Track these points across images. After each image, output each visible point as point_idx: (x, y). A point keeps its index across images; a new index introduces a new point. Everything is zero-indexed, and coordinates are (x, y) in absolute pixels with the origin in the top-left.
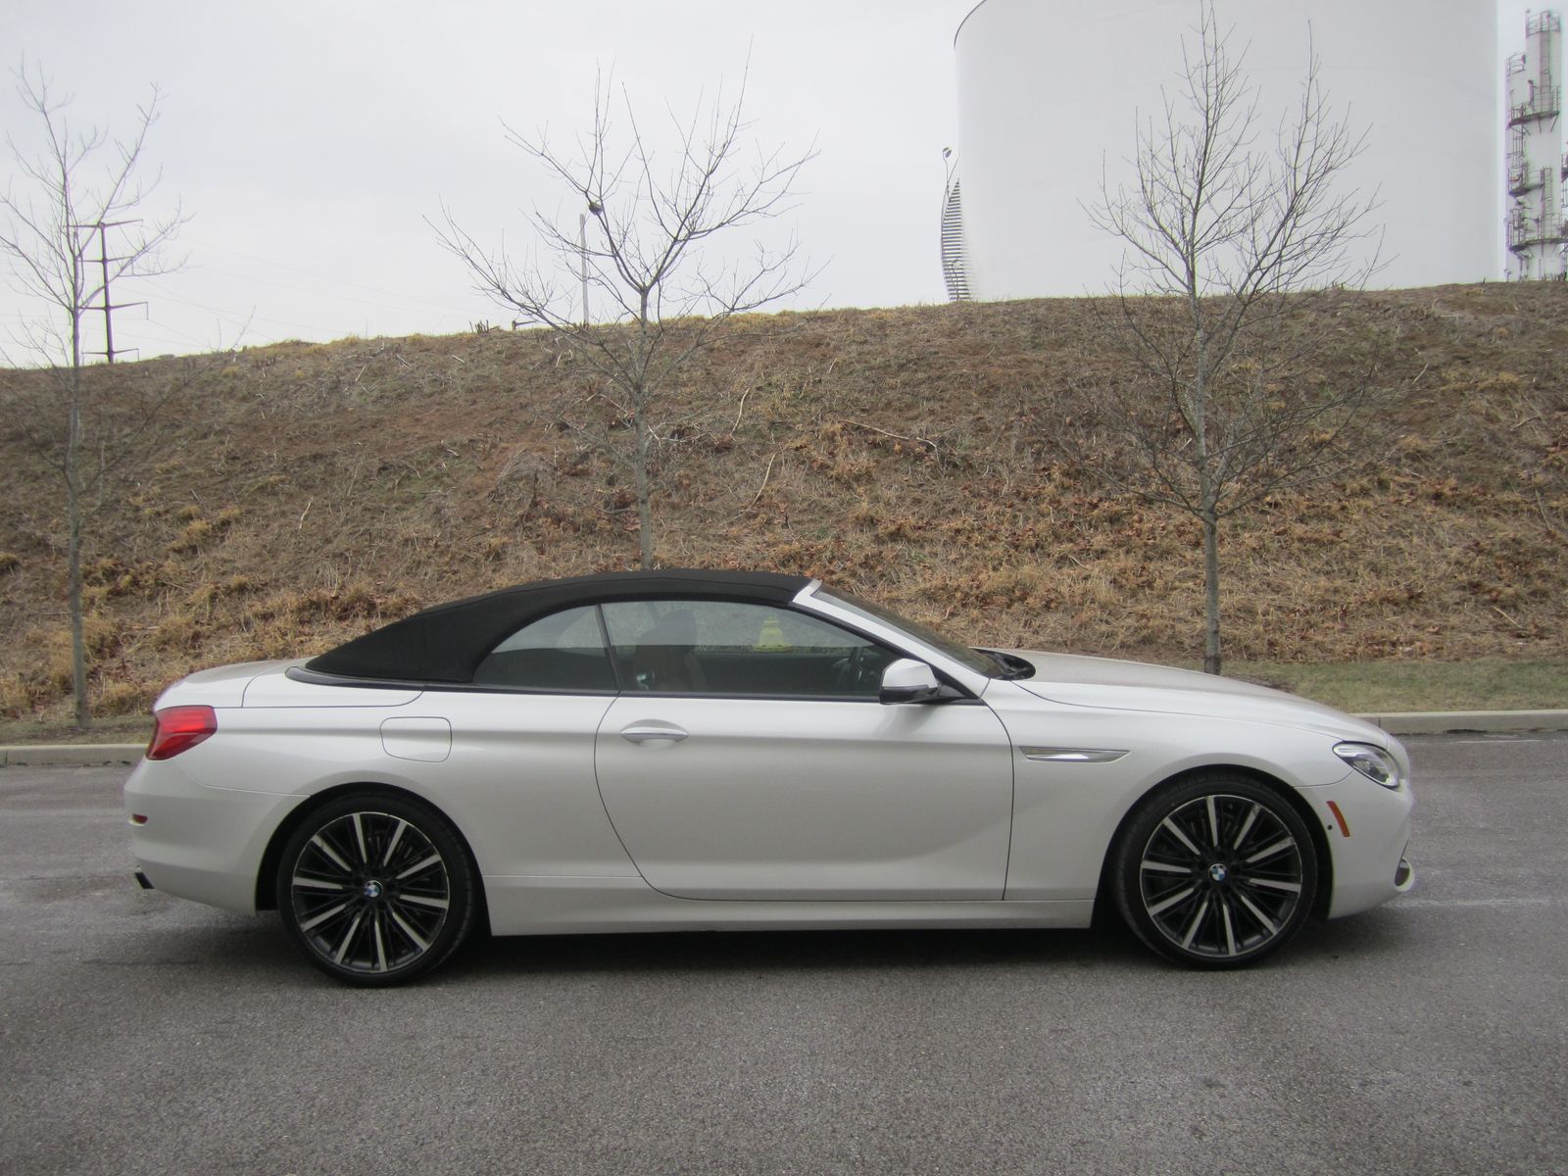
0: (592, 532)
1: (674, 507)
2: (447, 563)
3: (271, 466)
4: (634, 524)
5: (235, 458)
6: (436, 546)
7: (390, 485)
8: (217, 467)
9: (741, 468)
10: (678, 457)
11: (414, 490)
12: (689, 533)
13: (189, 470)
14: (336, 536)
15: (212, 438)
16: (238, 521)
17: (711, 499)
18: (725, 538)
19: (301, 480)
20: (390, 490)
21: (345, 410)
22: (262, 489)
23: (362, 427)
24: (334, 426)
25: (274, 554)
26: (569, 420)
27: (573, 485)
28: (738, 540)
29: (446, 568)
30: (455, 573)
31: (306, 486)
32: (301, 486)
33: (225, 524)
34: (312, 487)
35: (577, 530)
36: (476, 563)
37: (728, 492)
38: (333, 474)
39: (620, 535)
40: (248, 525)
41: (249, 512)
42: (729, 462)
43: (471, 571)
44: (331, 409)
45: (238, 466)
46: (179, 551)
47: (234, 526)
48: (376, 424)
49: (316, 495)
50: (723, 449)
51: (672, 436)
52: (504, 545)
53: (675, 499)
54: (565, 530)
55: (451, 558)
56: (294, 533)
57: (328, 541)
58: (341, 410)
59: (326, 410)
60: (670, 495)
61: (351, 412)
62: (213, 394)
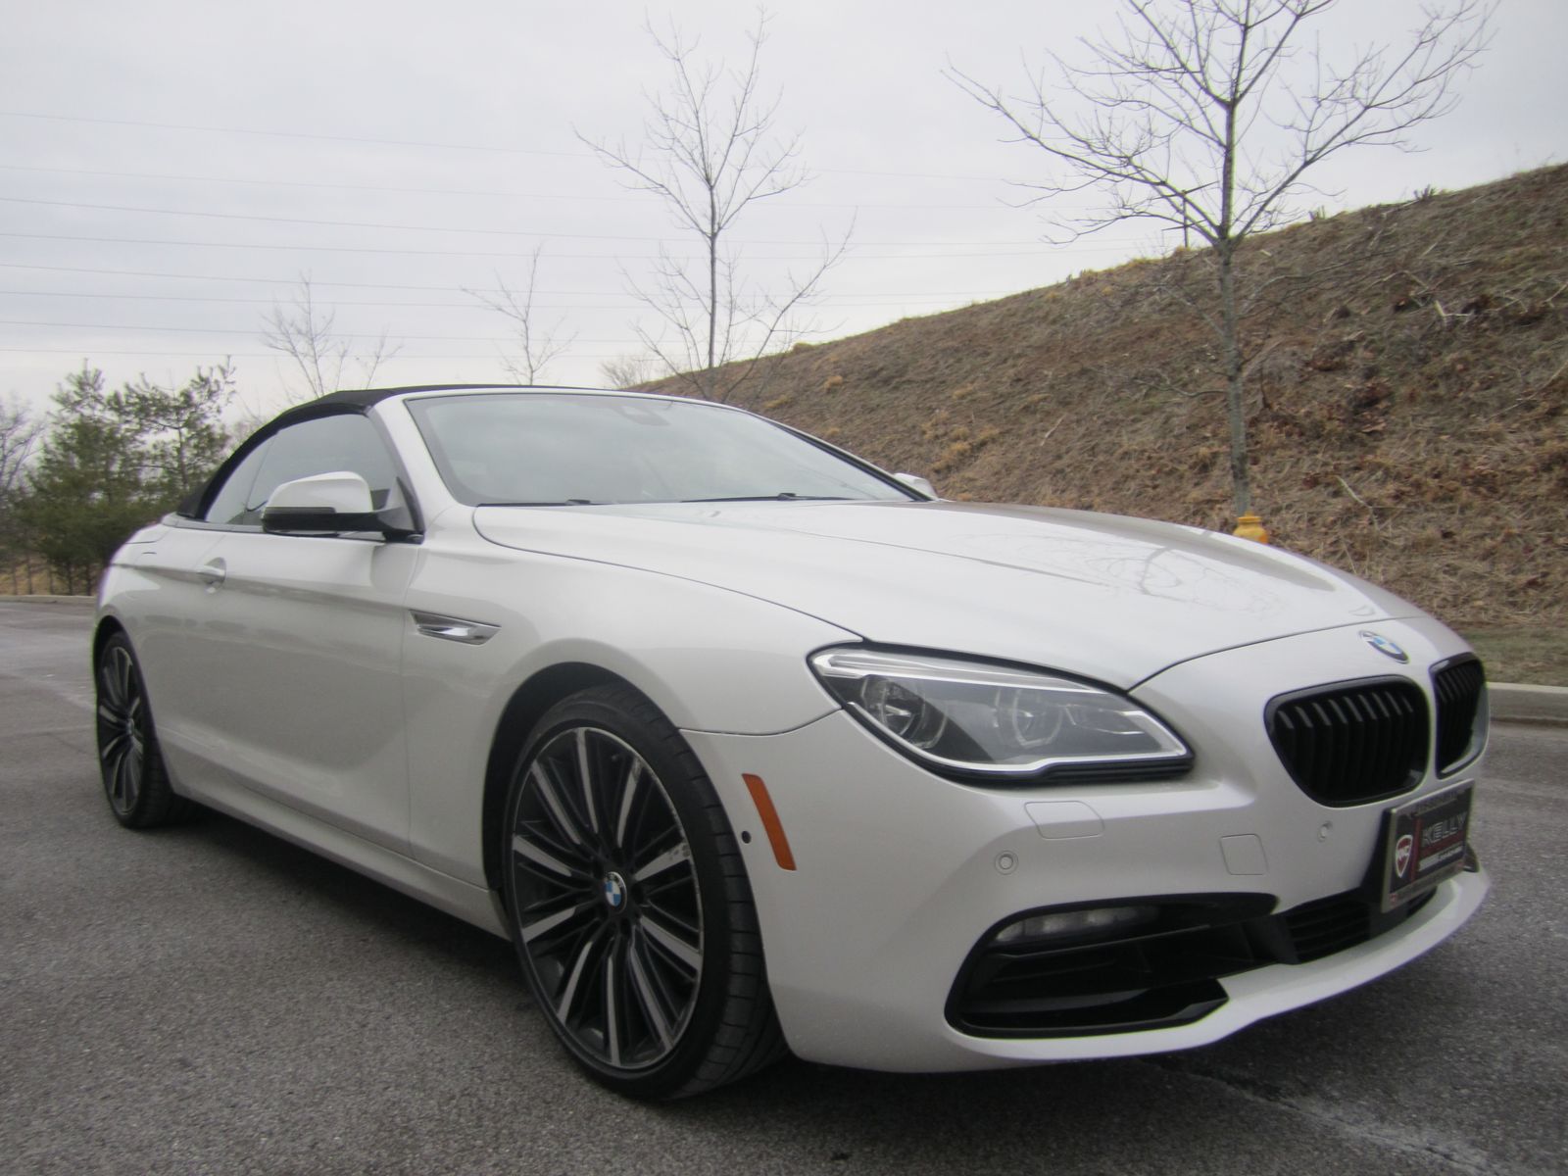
0: (1318, 437)
1: (1436, 400)
2: (1153, 478)
3: (1043, 385)
4: (1375, 423)
5: (1019, 380)
6: (1149, 458)
7: (1137, 396)
8: (1002, 389)
9: (1546, 343)
10: (1463, 335)
11: (1154, 400)
12: (1439, 431)
13: (980, 394)
14: (1067, 452)
15: (1010, 362)
16: (994, 440)
17: (1488, 388)
18: (1484, 436)
19: (1062, 396)
20: (1136, 401)
21: (1131, 322)
22: (1026, 408)
23: (1139, 338)
24: (1114, 340)
25: (1009, 470)
26: (1353, 306)
27: (1321, 383)
28: (1498, 438)
29: (1148, 483)
30: (1155, 487)
31: (1065, 403)
32: (1060, 403)
33: (983, 444)
34: (1068, 403)
35: (1301, 434)
36: (1181, 477)
37: (1515, 377)
38: (1091, 390)
39: (1352, 438)
40: (1002, 444)
41: (1008, 432)
42: (1532, 337)
43: (1173, 485)
44: (1118, 323)
45: (1019, 387)
46: (937, 471)
47: (989, 446)
48: (1154, 334)
49: (1070, 411)
50: (1531, 320)
51: (1465, 311)
52: (1215, 455)
53: (1442, 390)
54: (1289, 434)
55: (1159, 471)
56: (1035, 450)
57: (1059, 457)
58: (1128, 322)
59: (1115, 324)
60: (1436, 386)
61: (1136, 324)
62: (1031, 321)
